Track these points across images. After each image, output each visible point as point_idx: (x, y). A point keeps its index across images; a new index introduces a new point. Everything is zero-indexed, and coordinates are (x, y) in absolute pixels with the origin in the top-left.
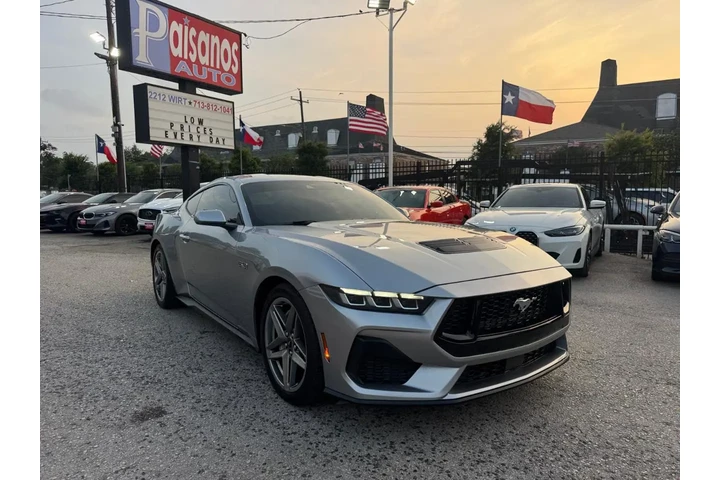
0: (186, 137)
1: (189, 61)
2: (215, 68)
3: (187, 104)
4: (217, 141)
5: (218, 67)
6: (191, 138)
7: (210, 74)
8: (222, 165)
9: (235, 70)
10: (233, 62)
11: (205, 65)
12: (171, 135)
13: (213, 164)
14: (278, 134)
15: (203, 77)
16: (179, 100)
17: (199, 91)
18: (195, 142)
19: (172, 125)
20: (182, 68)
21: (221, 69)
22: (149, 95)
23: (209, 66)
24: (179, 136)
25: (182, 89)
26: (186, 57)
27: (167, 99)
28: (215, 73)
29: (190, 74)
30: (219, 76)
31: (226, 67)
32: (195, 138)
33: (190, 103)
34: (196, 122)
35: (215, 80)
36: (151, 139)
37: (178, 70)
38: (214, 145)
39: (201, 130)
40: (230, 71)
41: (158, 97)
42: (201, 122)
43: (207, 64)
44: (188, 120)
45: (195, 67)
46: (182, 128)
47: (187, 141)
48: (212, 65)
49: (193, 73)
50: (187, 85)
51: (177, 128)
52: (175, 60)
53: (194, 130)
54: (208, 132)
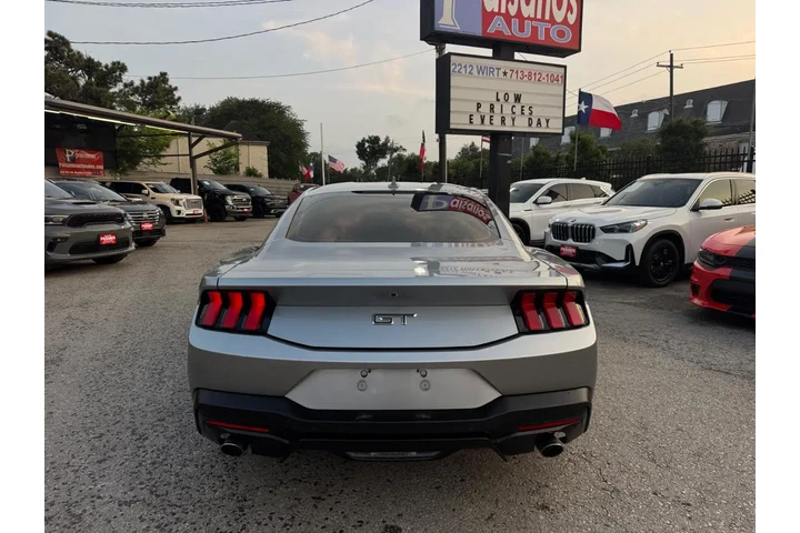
0: (497, 120)
1: (507, 17)
2: (543, 20)
3: (501, 75)
4: (539, 123)
5: (547, 17)
6: (503, 121)
7: (535, 29)
8: (558, 157)
9: (572, 19)
10: (570, 8)
11: (529, 18)
12: (477, 119)
13: (548, 156)
14: (635, 115)
16: (491, 70)
17: (518, 56)
18: (509, 129)
19: (479, 106)
20: (497, 26)
21: (552, 21)
22: (452, 67)
23: (535, 19)
24: (487, 120)
25: (496, 56)
26: (503, 11)
27: (475, 72)
28: (542, 28)
29: (507, 32)
30: (547, 30)
31: (559, 17)
32: (508, 121)
33: (505, 73)
34: (512, 99)
35: (541, 37)
36: (452, 126)
37: (491, 30)
38: (534, 129)
39: (518, 109)
40: (565, 21)
41: (463, 70)
42: (518, 98)
43: (532, 16)
44: (501, 97)
45: (515, 22)
46: (492, 108)
47: (497, 127)
48: (539, 16)
49: (513, 32)
50: (503, 48)
51: (485, 109)
52: (488, 17)
53: (507, 109)
54: (527, 111)
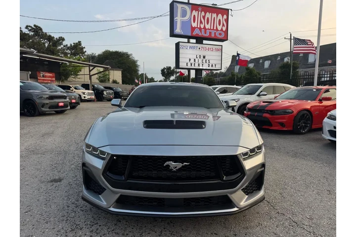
0: (197, 65)
1: (200, 29)
2: (213, 29)
3: (198, 49)
4: (212, 66)
5: (215, 28)
6: (199, 65)
7: (210, 33)
9: (224, 29)
10: (223, 25)
11: (208, 29)
12: (189, 65)
14: (279, 59)
15: (207, 35)
16: (194, 48)
18: (201, 67)
19: (190, 60)
20: (197, 32)
21: (217, 30)
22: (180, 47)
23: (210, 29)
24: (193, 65)
25: (197, 43)
26: (199, 27)
27: (188, 48)
28: (213, 32)
29: (200, 34)
30: (215, 33)
31: (219, 28)
32: (201, 65)
33: (199, 48)
34: (202, 57)
35: (213, 35)
36: (180, 67)
37: (194, 33)
38: (210, 68)
39: (204, 61)
40: (222, 30)
41: (184, 47)
42: (204, 57)
43: (209, 28)
44: (198, 57)
45: (203, 30)
46: (195, 60)
47: (197, 67)
48: (212, 28)
50: (199, 40)
51: (192, 61)
52: (193, 29)
53: (200, 61)
54: (207, 62)
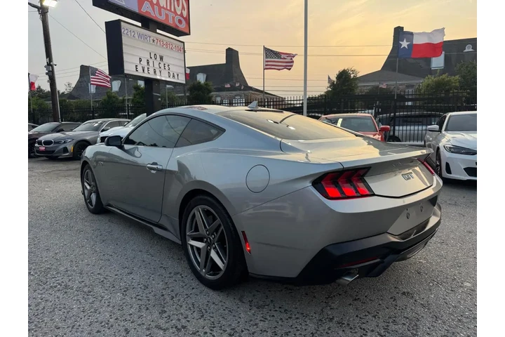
0: (151, 71)
2: (170, 10)
3: (152, 41)
4: (174, 76)
5: (173, 10)
6: (155, 72)
7: (167, 15)
9: (185, 14)
10: (183, 7)
11: (163, 7)
12: (140, 69)
15: (161, 18)
16: (145, 37)
17: (158, 31)
18: (158, 77)
19: (140, 60)
20: (146, 8)
21: (175, 12)
22: (123, 30)
23: (167, 9)
24: (146, 70)
25: (143, 27)
27: (136, 35)
28: (171, 15)
29: (153, 14)
30: (173, 18)
31: (179, 10)
32: (158, 72)
33: (154, 41)
34: (158, 58)
35: (171, 21)
36: (126, 71)
37: (143, 10)
38: (171, 79)
39: (162, 65)
40: (182, 15)
41: (129, 33)
42: (161, 58)
43: (165, 6)
44: (152, 56)
45: (156, 8)
46: (148, 63)
47: (152, 76)
48: (169, 8)
50: (148, 23)
51: (144, 63)
53: (156, 65)
54: (167, 68)
